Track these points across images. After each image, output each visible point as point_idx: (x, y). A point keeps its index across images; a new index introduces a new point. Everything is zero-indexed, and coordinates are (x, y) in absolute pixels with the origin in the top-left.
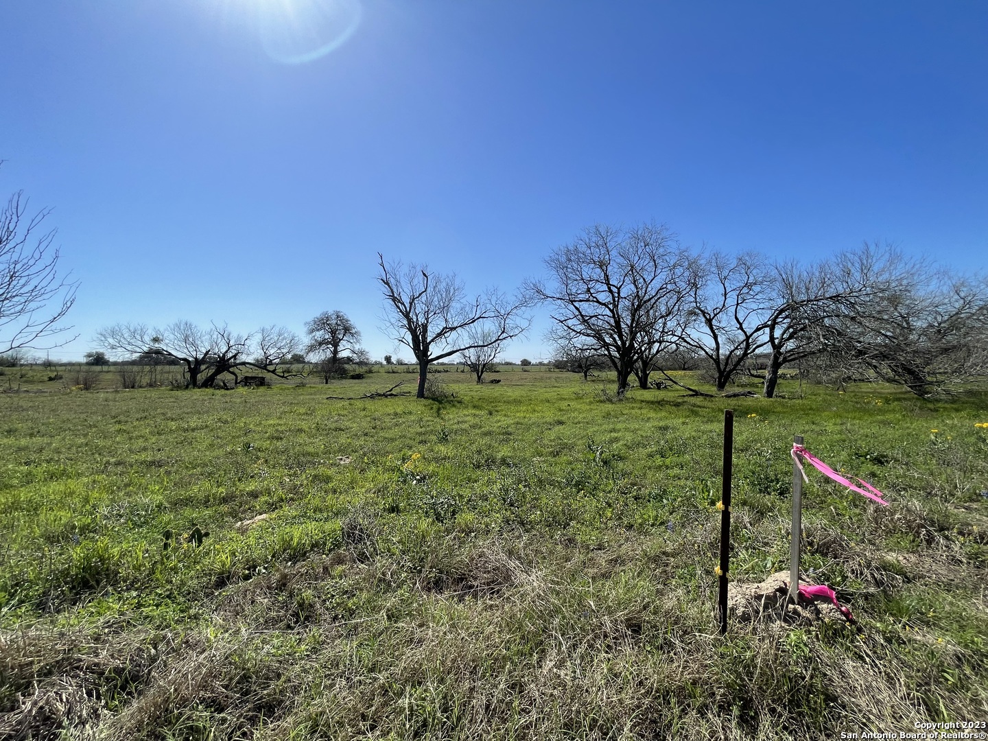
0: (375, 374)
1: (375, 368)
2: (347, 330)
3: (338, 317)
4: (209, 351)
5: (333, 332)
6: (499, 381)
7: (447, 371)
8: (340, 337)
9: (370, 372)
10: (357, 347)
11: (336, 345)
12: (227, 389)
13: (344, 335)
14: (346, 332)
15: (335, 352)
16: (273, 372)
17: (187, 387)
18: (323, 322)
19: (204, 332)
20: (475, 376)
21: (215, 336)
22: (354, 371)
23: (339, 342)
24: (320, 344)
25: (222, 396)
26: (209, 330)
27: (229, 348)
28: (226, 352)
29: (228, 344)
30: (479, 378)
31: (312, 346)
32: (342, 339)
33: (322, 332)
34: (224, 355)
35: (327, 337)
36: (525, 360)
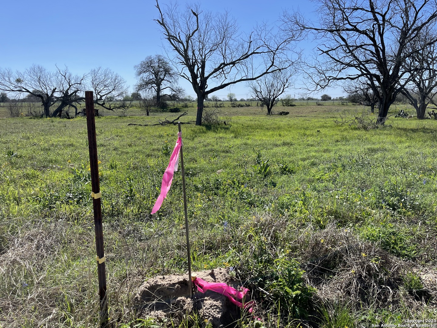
0: (189, 108)
1: (189, 104)
2: (167, 71)
3: (159, 60)
4: (56, 89)
5: (156, 74)
6: (287, 113)
7: (249, 106)
8: (162, 77)
9: (186, 106)
10: (175, 86)
11: (159, 85)
12: (69, 118)
13: (165, 75)
14: (166, 73)
15: (159, 91)
16: (102, 105)
17: (42, 116)
18: (148, 66)
19: (52, 74)
20: (265, 109)
21: (60, 78)
22: (174, 106)
23: (161, 82)
24: (147, 83)
25: (59, 122)
26: (55, 72)
27: (70, 86)
28: (68, 89)
29: (69, 84)
30: (269, 110)
31: (141, 86)
32: (163, 80)
33: (147, 74)
34: (67, 92)
35: (151, 77)
36: (325, 95)
